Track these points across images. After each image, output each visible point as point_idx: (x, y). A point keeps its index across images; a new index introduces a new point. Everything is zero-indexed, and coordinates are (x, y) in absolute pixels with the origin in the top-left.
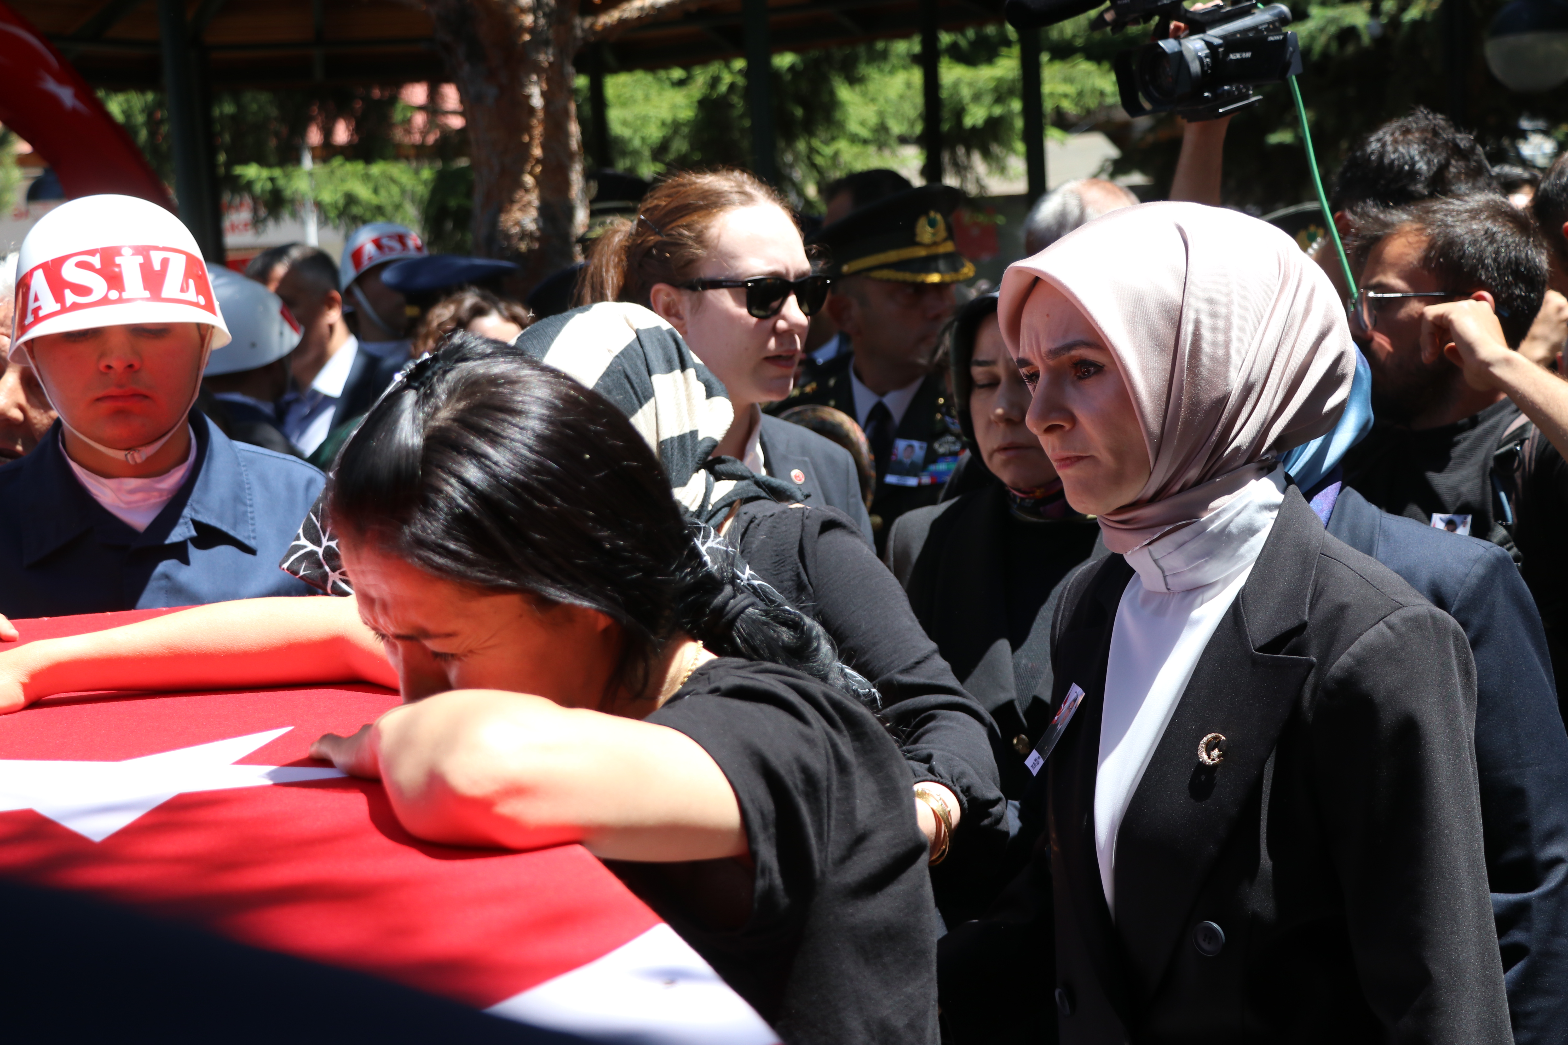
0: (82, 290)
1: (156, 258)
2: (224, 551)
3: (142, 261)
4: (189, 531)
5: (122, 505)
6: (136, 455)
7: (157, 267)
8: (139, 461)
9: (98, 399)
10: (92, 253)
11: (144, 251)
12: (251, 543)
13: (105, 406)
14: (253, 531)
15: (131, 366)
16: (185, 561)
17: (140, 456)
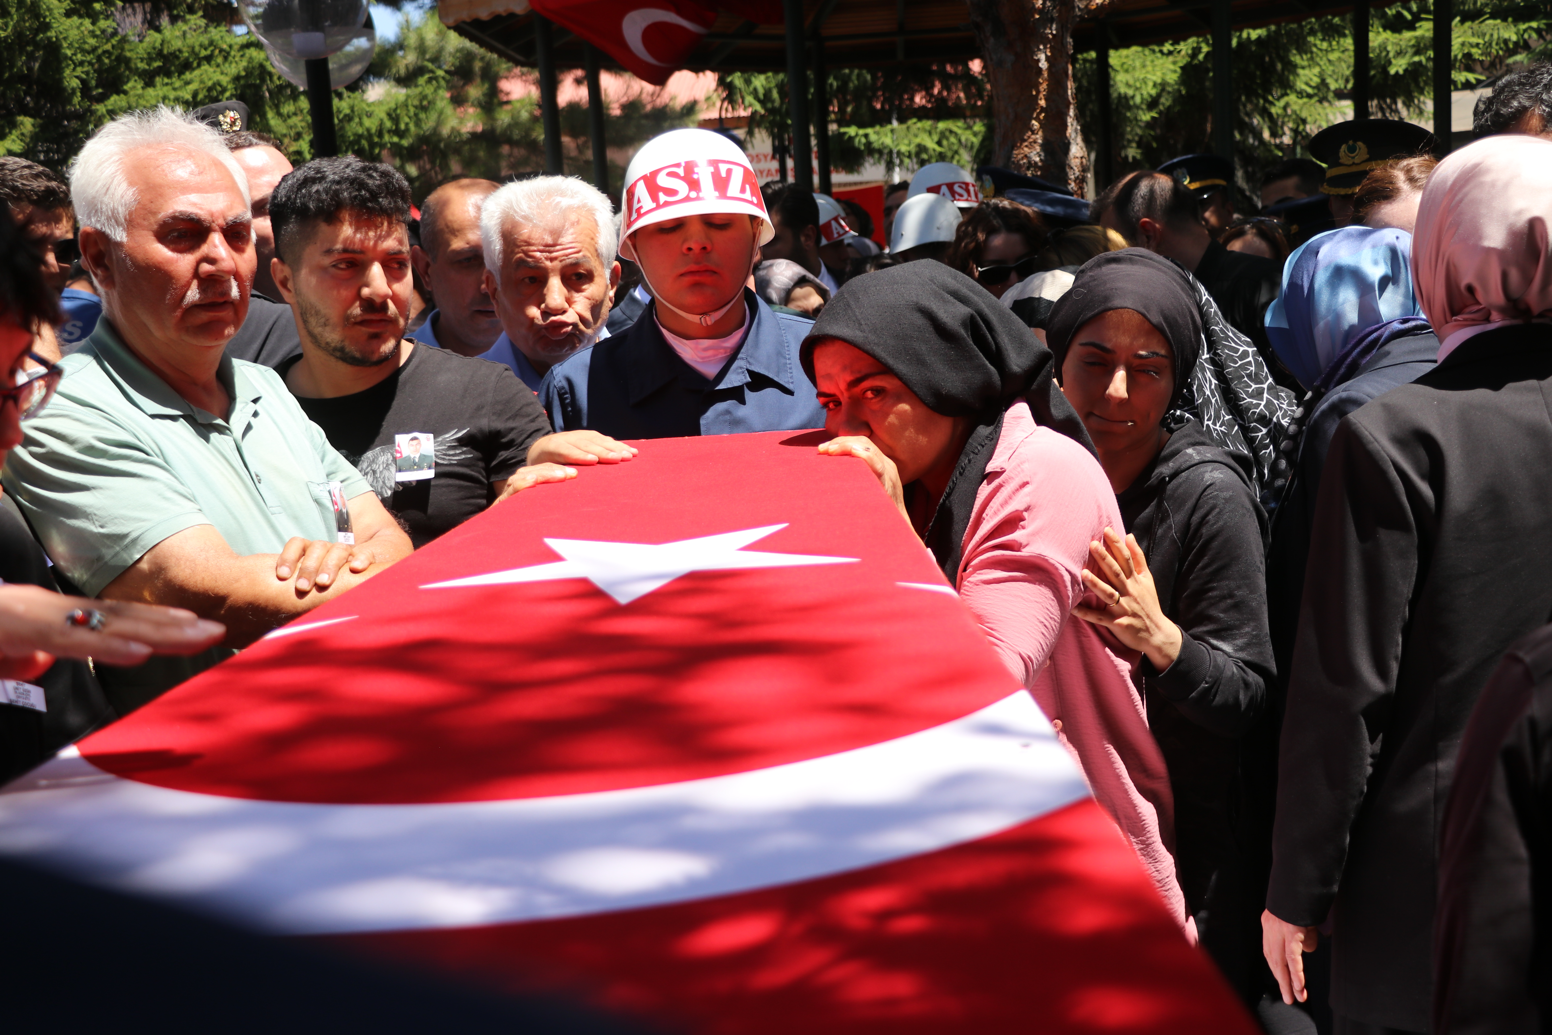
0: (671, 192)
1: (723, 168)
2: (770, 393)
3: (713, 171)
4: (745, 378)
5: (699, 360)
6: (707, 318)
7: (724, 174)
8: (709, 323)
9: (682, 275)
10: (678, 165)
11: (715, 163)
12: (790, 386)
13: (687, 280)
14: (791, 377)
15: (704, 248)
16: (743, 402)
17: (710, 320)
